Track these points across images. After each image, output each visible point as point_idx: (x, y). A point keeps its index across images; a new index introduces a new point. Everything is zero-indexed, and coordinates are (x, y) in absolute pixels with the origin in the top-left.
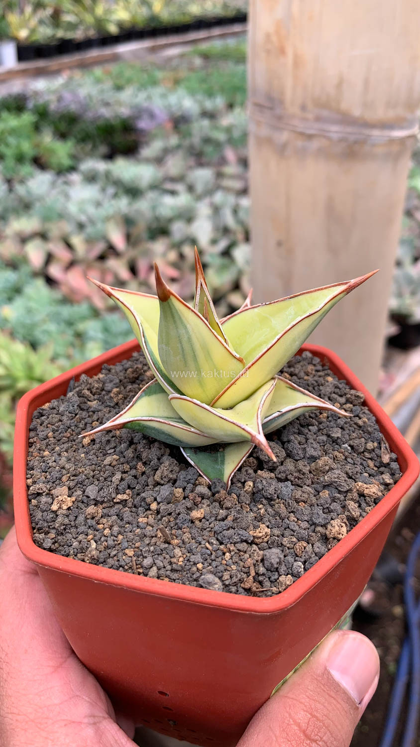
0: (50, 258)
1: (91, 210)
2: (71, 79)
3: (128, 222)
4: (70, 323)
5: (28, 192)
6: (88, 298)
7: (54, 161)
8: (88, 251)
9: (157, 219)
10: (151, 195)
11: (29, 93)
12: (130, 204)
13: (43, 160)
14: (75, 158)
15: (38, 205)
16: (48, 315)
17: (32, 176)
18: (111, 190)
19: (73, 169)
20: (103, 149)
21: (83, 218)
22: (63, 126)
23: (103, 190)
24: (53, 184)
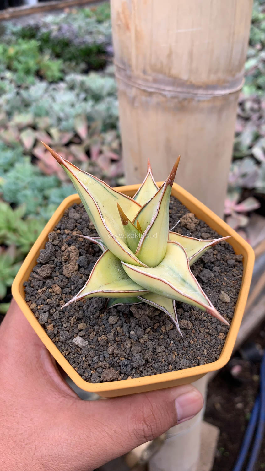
0: (36, 143)
1: (68, 110)
2: (69, 14)
3: (89, 119)
4: (41, 190)
5: (29, 95)
6: (55, 173)
7: (49, 74)
8: (61, 138)
9: (110, 116)
10: (108, 99)
11: (41, 24)
12: (93, 106)
13: (42, 73)
14: (63, 71)
15: (34, 104)
16: (28, 183)
17: (33, 84)
18: (83, 96)
19: (62, 80)
20: (83, 66)
21: (62, 115)
22: (58, 50)
23: (78, 95)
24: (46, 91)
